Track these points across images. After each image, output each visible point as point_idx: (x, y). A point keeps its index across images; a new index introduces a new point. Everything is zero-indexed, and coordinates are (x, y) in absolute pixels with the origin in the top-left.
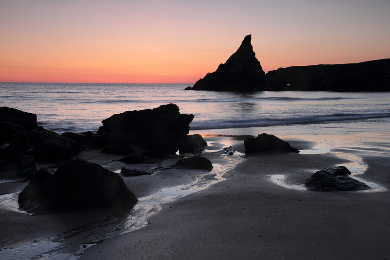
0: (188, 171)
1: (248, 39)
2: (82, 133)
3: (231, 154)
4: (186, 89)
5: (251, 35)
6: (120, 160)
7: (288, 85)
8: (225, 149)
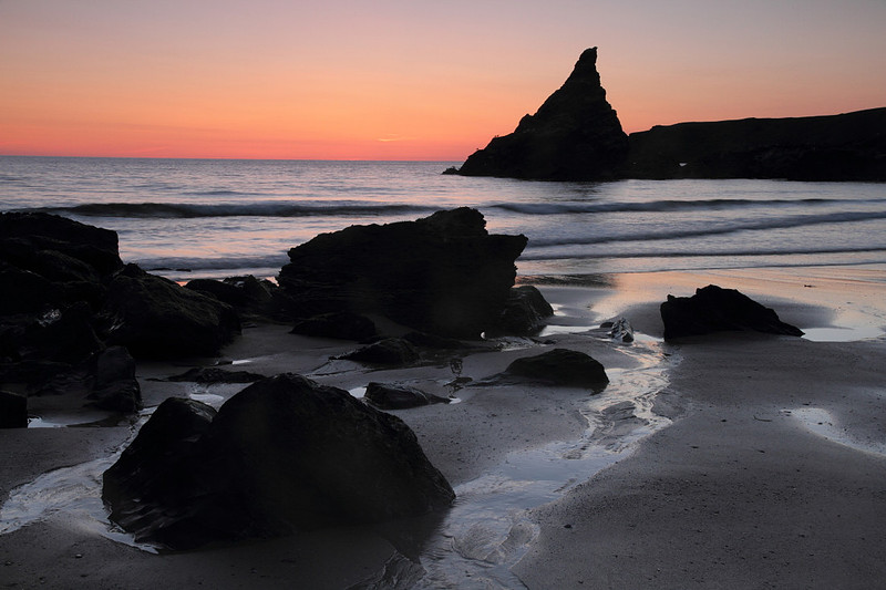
0: (547, 392)
1: (589, 57)
2: (227, 279)
3: (628, 339)
4: (444, 173)
5: (596, 48)
6: (352, 358)
7: (682, 165)
8: (607, 325)
